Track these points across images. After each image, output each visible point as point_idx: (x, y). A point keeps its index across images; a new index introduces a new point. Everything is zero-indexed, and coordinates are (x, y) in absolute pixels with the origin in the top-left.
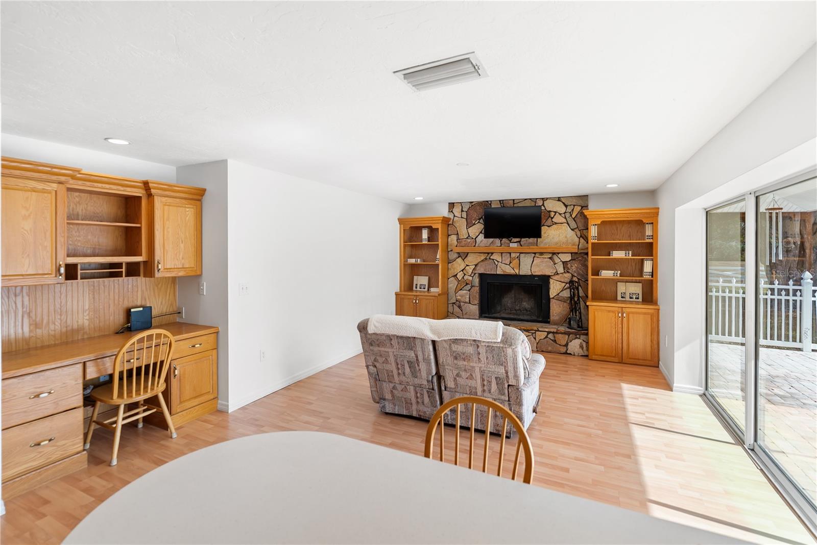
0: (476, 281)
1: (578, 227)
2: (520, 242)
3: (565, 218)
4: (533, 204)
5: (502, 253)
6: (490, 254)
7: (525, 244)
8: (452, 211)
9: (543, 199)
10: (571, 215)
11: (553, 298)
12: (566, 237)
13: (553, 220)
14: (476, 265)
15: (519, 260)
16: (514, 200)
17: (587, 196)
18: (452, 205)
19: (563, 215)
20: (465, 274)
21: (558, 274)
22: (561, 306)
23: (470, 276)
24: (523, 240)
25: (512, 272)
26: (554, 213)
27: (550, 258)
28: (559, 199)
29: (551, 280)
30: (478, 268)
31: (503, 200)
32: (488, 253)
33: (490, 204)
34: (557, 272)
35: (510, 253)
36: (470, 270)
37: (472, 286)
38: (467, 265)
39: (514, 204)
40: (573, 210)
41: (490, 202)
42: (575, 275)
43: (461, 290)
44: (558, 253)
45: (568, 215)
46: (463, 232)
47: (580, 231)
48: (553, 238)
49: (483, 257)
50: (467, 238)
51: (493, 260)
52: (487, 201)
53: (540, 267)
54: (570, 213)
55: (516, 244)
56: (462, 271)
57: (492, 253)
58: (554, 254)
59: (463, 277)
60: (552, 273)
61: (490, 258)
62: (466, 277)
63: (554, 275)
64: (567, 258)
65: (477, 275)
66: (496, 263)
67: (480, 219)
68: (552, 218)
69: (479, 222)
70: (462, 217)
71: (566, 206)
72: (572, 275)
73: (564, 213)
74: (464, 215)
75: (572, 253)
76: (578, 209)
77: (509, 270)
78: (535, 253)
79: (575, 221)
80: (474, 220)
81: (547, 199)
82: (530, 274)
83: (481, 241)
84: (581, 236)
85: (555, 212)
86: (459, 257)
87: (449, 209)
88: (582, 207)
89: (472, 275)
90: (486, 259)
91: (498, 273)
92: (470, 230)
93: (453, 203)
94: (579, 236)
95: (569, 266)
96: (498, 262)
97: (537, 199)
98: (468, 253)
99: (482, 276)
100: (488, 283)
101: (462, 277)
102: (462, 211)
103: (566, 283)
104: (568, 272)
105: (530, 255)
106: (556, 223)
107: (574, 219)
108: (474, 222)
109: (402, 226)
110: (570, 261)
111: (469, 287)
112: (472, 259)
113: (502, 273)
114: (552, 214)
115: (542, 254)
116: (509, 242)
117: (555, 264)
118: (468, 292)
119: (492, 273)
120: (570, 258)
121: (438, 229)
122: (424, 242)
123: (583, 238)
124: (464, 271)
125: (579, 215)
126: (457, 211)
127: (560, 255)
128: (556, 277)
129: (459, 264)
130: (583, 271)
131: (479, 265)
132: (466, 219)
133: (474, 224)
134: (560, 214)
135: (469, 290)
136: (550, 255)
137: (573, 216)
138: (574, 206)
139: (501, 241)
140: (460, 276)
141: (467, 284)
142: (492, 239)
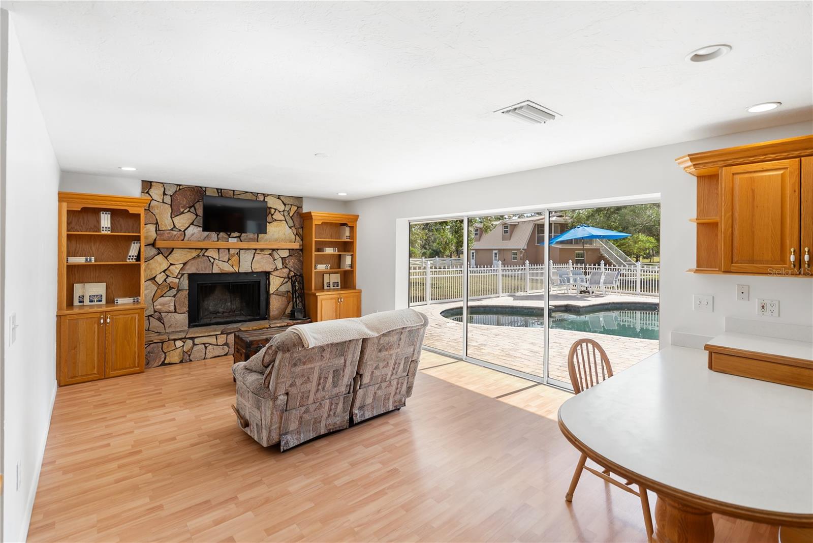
0: (185, 283)
1: (294, 226)
2: (239, 237)
3: (284, 216)
4: (254, 198)
5: (219, 249)
6: (204, 251)
7: (245, 239)
8: (148, 192)
9: (264, 194)
10: (289, 214)
11: (273, 294)
12: (285, 234)
13: (273, 217)
14: (185, 264)
15: (239, 256)
16: (234, 191)
17: (302, 198)
18: (147, 185)
19: (282, 213)
20: (168, 276)
21: (277, 269)
22: (280, 300)
23: (176, 278)
24: (243, 235)
25: (231, 270)
26: (274, 210)
27: (270, 254)
28: (279, 197)
29: (271, 276)
30: (187, 267)
31: (221, 189)
32: (202, 249)
33: (205, 191)
34: (276, 267)
35: (229, 249)
36: (176, 270)
37: (178, 291)
38: (171, 264)
39: (234, 195)
40: (290, 209)
41: (204, 189)
42: (292, 269)
43: (162, 296)
44: (278, 249)
45: (286, 214)
46: (166, 222)
47: (296, 229)
48: (273, 235)
49: (194, 254)
50: (172, 229)
51: (208, 257)
52: (201, 187)
53: (262, 264)
54: (288, 211)
55: (236, 239)
56: (164, 271)
57: (207, 249)
58: (273, 250)
59: (165, 280)
60: (271, 269)
61: (203, 255)
62: (169, 280)
63: (274, 270)
64: (285, 254)
65: (186, 276)
66: (212, 260)
67: (190, 207)
68: (272, 215)
69: (189, 211)
70: (163, 202)
71: (285, 205)
72: (289, 269)
73: (283, 211)
74: (168, 199)
75: (289, 249)
76: (294, 209)
77: (227, 268)
78: (256, 249)
79: (292, 219)
80: (182, 207)
81: (268, 195)
82: (250, 271)
83: (193, 235)
84: (297, 234)
85: (276, 209)
86: (159, 254)
87: (143, 188)
88: (298, 208)
89: (179, 276)
90: (198, 256)
91: (214, 272)
92: (176, 220)
93: (151, 182)
94: (295, 233)
95: (287, 261)
96: (214, 259)
97: (258, 194)
98: (173, 249)
99: (191, 276)
100: (198, 284)
101: (163, 279)
102: (164, 194)
103: (285, 278)
104: (286, 267)
105: (250, 251)
106: (276, 220)
107: (291, 217)
108: (182, 210)
109: (65, 205)
110: (288, 257)
111: (174, 291)
112: (179, 257)
113: (220, 272)
114: (273, 211)
115: (262, 250)
116: (227, 237)
117: (274, 260)
118: (173, 299)
119: (207, 272)
120: (288, 255)
121: (140, 214)
122: (103, 233)
123: (298, 236)
124: (167, 272)
125: (295, 214)
126: (156, 193)
127: (279, 251)
128: (276, 273)
129: (160, 263)
130: (298, 266)
131: (190, 263)
132: (171, 205)
133: (183, 213)
134: (280, 212)
135: (174, 296)
136: (270, 252)
137: (291, 215)
138: (291, 205)
139: (218, 235)
140: (160, 279)
141: (171, 288)
142: (209, 233)
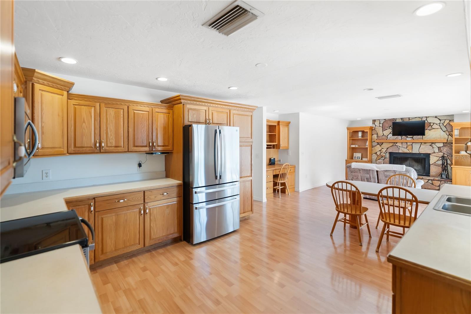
0: (388, 155)
1: (447, 130)
2: (412, 137)
3: (440, 126)
4: (420, 120)
5: (402, 143)
6: (395, 143)
7: (415, 138)
8: (374, 124)
9: (426, 117)
10: (443, 125)
11: (432, 164)
12: (440, 135)
13: (432, 127)
14: (387, 148)
15: (412, 146)
17: (453, 115)
18: (374, 121)
19: (439, 125)
20: (381, 153)
21: (435, 153)
22: (437, 168)
23: (384, 153)
24: (414, 136)
25: (408, 152)
26: (433, 124)
27: (430, 145)
28: (436, 117)
29: (431, 155)
30: (388, 149)
31: (403, 118)
32: (394, 143)
33: (396, 120)
34: (434, 152)
35: (407, 143)
36: (384, 150)
37: (385, 158)
38: (382, 148)
39: (409, 119)
40: (444, 122)
41: (395, 119)
42: (446, 153)
43: (379, 159)
44: (435, 143)
45: (441, 125)
46: (380, 133)
47: (449, 132)
48: (432, 136)
49: (391, 144)
50: (383, 136)
51: (397, 146)
52: (394, 119)
53: (425, 149)
54: (443, 123)
55: (410, 138)
56: (380, 151)
57: (397, 143)
58: (432, 143)
59: (380, 154)
60: (431, 152)
61: (395, 145)
62: (381, 154)
63: (433, 153)
64: (441, 145)
65: (388, 153)
66: (399, 147)
67: (390, 127)
68: (432, 126)
69: (389, 128)
70: (380, 126)
71: (440, 120)
72: (444, 153)
73: (439, 124)
74: (381, 125)
75: (443, 143)
76: (447, 122)
77: (406, 151)
78: (421, 143)
79: (445, 127)
80: (386, 127)
81: (429, 117)
82: (418, 152)
83: (390, 137)
84: (449, 135)
85: (434, 123)
86: (378, 144)
87: (373, 122)
88: (450, 121)
89: (385, 153)
90: (393, 145)
91: (400, 152)
92: (384, 132)
94: (448, 134)
95: (442, 149)
96: (400, 147)
97: (422, 117)
98: (383, 143)
99: (390, 153)
100: (394, 157)
101: (379, 153)
102: (380, 123)
103: (440, 157)
104: (441, 152)
105: (418, 143)
106: (434, 129)
107: (445, 126)
108: (386, 128)
109: (349, 131)
110: (442, 147)
111: (383, 158)
112: (385, 146)
113: (402, 152)
114: (432, 124)
115: (425, 143)
116: (406, 138)
117: (433, 148)
118: (383, 161)
119: (397, 152)
120: (443, 145)
121: (367, 132)
122: (359, 138)
123: (450, 135)
124: (381, 151)
125: (448, 124)
126: (377, 123)
127: (436, 144)
128: (434, 155)
129: (378, 148)
130: (450, 152)
131: (389, 148)
132: (382, 127)
133: (387, 129)
134: (437, 124)
135: (383, 160)
136: (430, 144)
137: (445, 125)
138: (445, 120)
139: (402, 137)
140: (378, 153)
141: (382, 157)
142: (397, 136)
